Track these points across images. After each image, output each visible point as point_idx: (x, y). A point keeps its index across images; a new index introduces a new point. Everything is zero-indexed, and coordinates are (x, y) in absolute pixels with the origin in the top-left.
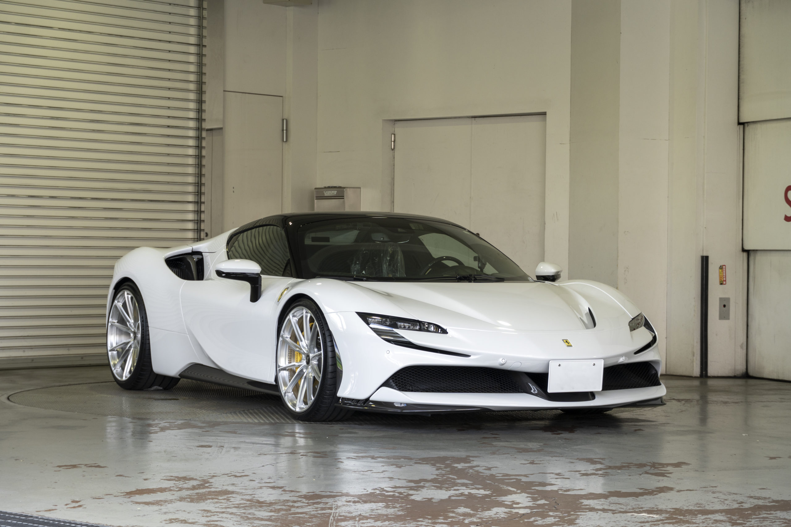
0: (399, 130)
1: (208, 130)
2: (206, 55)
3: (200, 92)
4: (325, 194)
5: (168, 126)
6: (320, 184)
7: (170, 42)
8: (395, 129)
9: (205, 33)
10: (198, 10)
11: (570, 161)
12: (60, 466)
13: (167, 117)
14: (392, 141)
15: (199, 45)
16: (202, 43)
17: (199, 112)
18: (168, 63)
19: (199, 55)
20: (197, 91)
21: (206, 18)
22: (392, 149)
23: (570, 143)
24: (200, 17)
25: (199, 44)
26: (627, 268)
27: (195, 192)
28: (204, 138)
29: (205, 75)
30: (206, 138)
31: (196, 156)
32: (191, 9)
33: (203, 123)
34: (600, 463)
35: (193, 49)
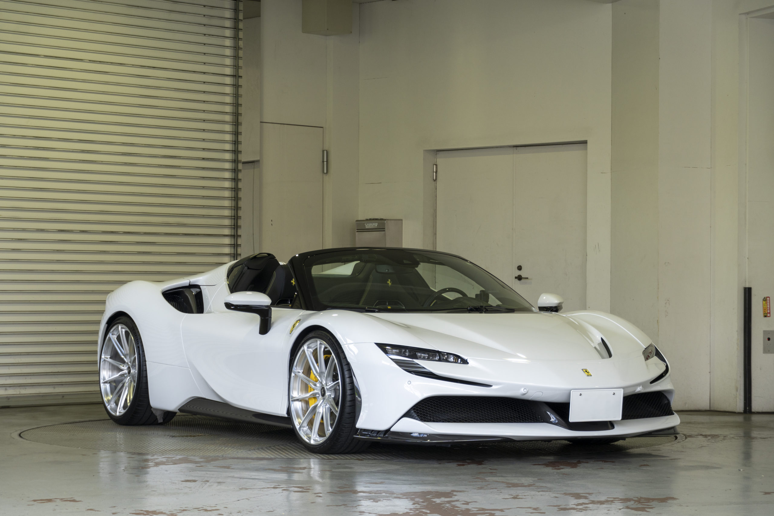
0: (441, 161)
1: (244, 163)
2: (242, 86)
3: (236, 123)
4: (366, 226)
5: (203, 159)
6: (361, 217)
7: (204, 73)
8: (437, 159)
9: (241, 63)
10: (233, 41)
11: (611, 190)
12: (35, 501)
13: (202, 149)
14: (434, 172)
15: (235, 76)
16: (238, 74)
17: (235, 144)
18: (203, 94)
19: (235, 86)
20: (233, 122)
21: (242, 48)
22: (434, 180)
23: (611, 172)
24: (236, 48)
25: (235, 75)
26: (668, 300)
27: (231, 226)
28: (241, 170)
29: (241, 106)
30: (242, 171)
31: (232, 188)
32: (226, 40)
33: (239, 155)
34: (586, 498)
35: (228, 80)
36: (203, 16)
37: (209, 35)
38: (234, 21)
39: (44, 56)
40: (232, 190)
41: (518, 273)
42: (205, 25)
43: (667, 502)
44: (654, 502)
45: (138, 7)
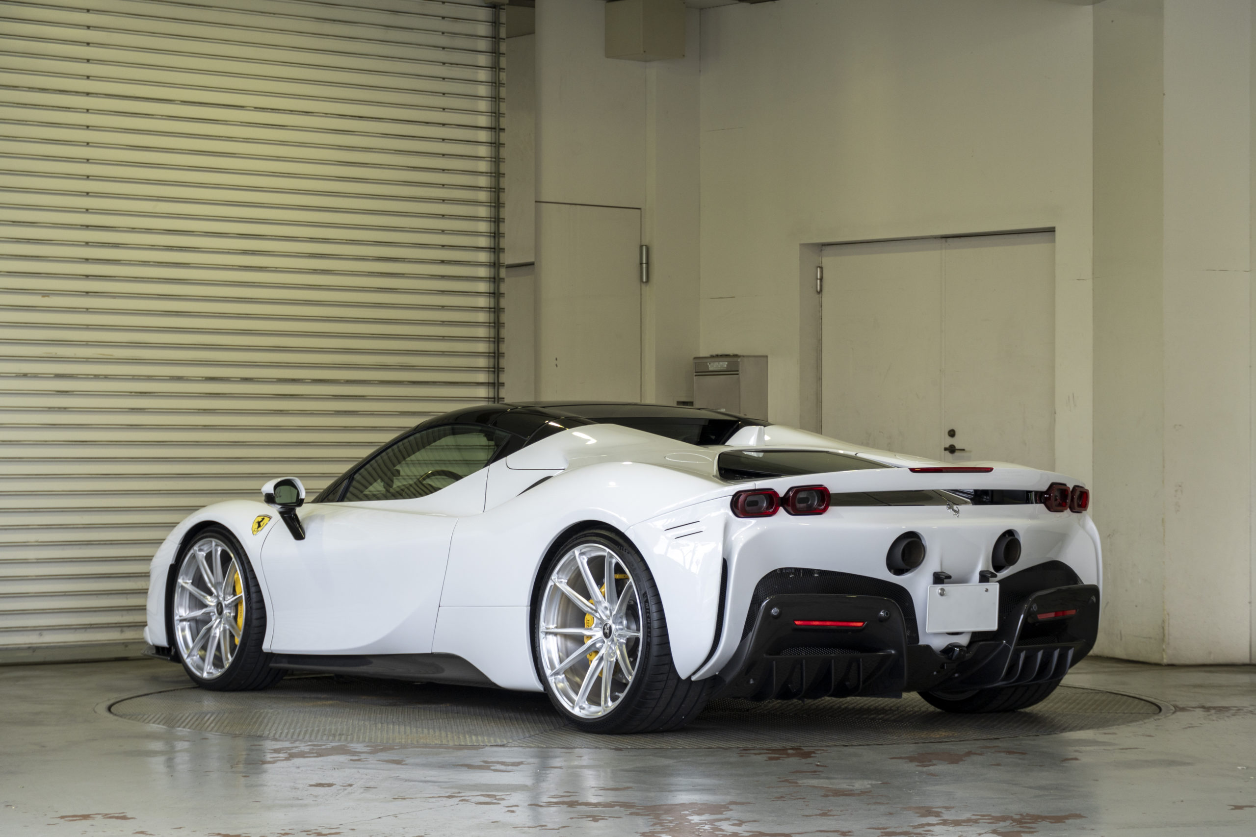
0: (829, 261)
1: (509, 267)
2: (504, 144)
3: (497, 204)
4: (710, 366)
5: (443, 262)
6: (704, 352)
7: (444, 125)
8: (823, 258)
9: (503, 107)
10: (491, 72)
11: (1093, 307)
13: (440, 247)
14: (817, 279)
15: (495, 128)
16: (499, 125)
17: (494, 237)
18: (442, 159)
19: (494, 145)
20: (490, 203)
21: (504, 84)
22: (817, 291)
23: (1093, 279)
24: (495, 83)
25: (493, 126)
26: (1180, 486)
27: (489, 368)
28: (504, 279)
29: (504, 177)
30: (506, 280)
31: (490, 308)
32: (479, 71)
33: (501, 255)
34: (937, 815)
35: (483, 136)
36: (441, 33)
37: (451, 64)
38: (492, 41)
39: (182, 101)
40: (489, 311)
41: (949, 441)
42: (444, 48)
43: (1064, 822)
44: (1044, 822)
45: (334, 21)
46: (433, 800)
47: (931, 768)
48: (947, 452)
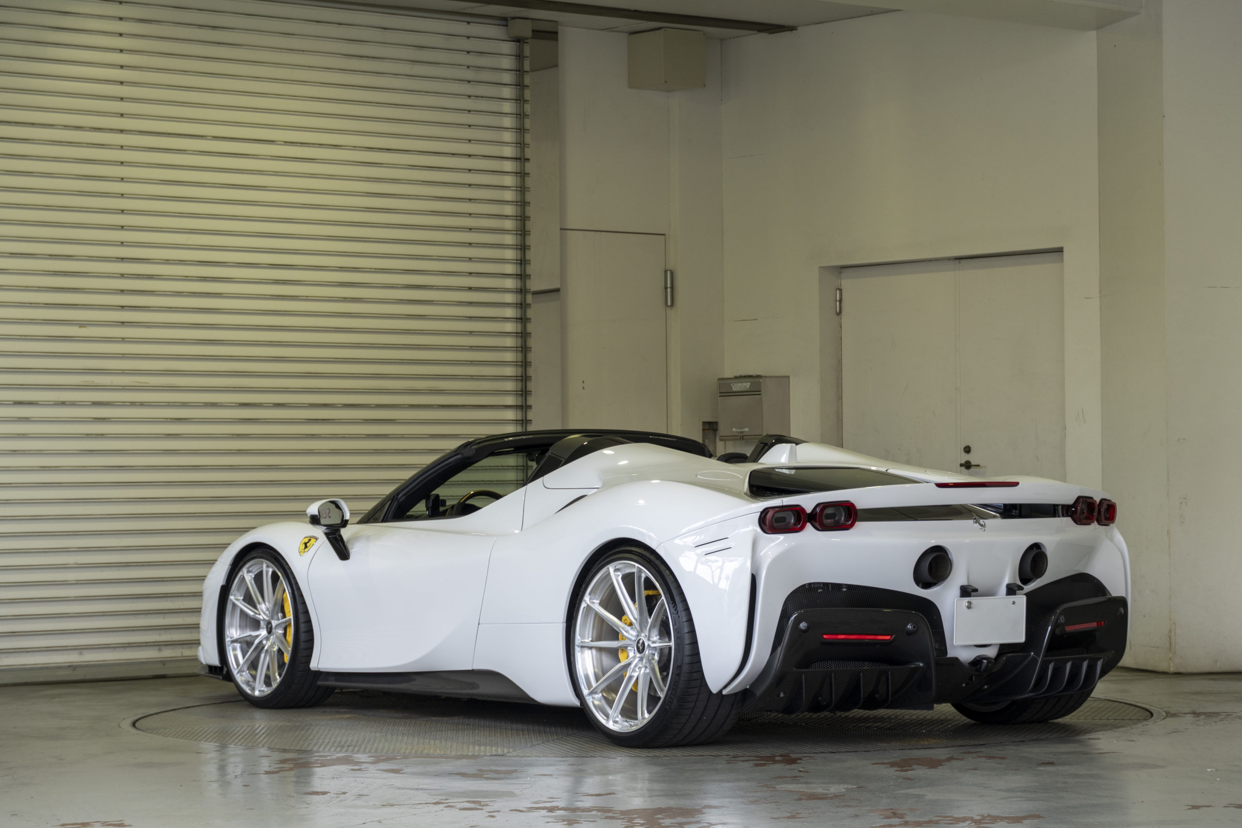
0: (848, 283)
1: (535, 293)
2: (529, 174)
3: (523, 232)
4: (733, 387)
5: (470, 289)
6: (728, 373)
7: (470, 156)
8: (842, 281)
9: (528, 138)
10: (515, 104)
11: (1101, 325)
13: (468, 274)
14: (837, 301)
15: (520, 159)
16: (524, 155)
17: (521, 264)
18: (468, 189)
19: (520, 175)
20: (516, 231)
21: (528, 115)
22: (837, 313)
23: (1100, 297)
24: (520, 115)
25: (519, 156)
26: (1184, 498)
27: (517, 391)
28: (530, 304)
29: (529, 206)
30: (532, 306)
31: (517, 333)
32: (504, 103)
33: (528, 282)
34: (901, 816)
35: (509, 166)
36: (466, 67)
37: (477, 97)
38: (516, 74)
39: (213, 137)
40: (516, 336)
41: (965, 458)
42: (469, 82)
45: (361, 57)
46: (420, 806)
47: (910, 772)
48: (963, 468)
